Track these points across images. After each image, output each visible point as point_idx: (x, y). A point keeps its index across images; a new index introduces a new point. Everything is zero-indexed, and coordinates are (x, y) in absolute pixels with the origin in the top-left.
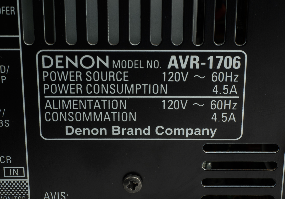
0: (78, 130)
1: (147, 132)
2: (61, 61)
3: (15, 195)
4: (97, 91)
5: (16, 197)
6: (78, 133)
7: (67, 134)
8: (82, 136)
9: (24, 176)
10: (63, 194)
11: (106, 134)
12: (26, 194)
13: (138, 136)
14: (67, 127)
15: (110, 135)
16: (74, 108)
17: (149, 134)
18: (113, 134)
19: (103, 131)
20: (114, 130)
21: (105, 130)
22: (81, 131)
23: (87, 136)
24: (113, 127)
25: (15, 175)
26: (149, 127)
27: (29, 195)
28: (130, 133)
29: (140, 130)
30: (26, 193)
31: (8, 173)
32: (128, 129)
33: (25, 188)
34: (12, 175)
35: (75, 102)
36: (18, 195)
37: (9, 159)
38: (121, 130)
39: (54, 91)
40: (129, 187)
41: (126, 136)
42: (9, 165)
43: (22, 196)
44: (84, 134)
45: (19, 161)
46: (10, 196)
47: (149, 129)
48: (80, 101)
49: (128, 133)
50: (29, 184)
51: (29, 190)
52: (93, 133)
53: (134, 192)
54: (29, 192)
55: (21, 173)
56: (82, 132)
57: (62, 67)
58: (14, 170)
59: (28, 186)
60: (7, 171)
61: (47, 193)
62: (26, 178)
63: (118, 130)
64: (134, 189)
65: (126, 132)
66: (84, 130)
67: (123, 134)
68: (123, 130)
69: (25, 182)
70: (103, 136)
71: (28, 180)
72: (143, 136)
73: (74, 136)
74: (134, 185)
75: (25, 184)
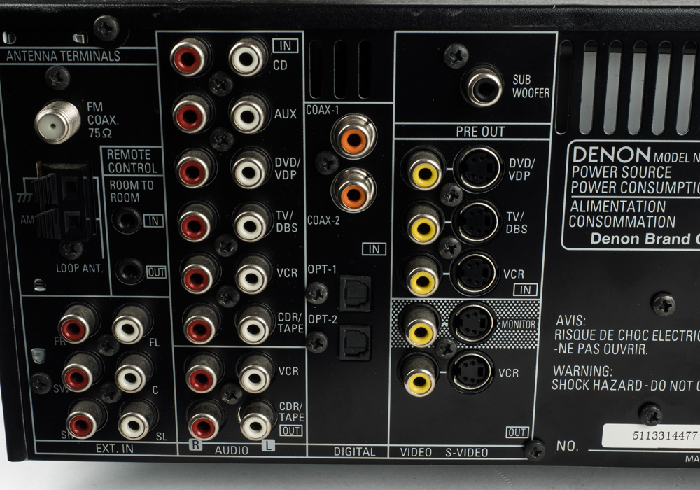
0: (606, 238)
1: (686, 240)
2: (595, 154)
3: (523, 319)
4: (632, 190)
5: (524, 321)
6: (606, 241)
7: (593, 242)
8: (609, 246)
9: (536, 295)
10: (579, 318)
11: (638, 243)
12: (536, 318)
13: (676, 246)
14: (593, 234)
15: (642, 244)
16: (604, 211)
17: (688, 243)
18: (647, 243)
19: (635, 239)
20: (647, 238)
21: (637, 237)
22: (609, 239)
23: (615, 246)
24: (648, 234)
25: (527, 293)
26: (689, 235)
27: (539, 318)
28: (666, 242)
29: (679, 238)
30: (536, 316)
31: (518, 292)
32: (665, 238)
33: (536, 310)
34: (523, 294)
35: (606, 203)
36: (527, 319)
37: (521, 273)
38: (656, 238)
39: (583, 190)
40: (661, 308)
41: (661, 246)
42: (521, 280)
43: (532, 319)
44: (613, 243)
45: (532, 276)
46: (517, 320)
47: (689, 237)
48: (612, 202)
49: (664, 243)
50: (541, 305)
51: (540, 313)
52: (623, 242)
53: (667, 314)
54: (540, 316)
55: (533, 292)
56: (610, 241)
57: (596, 161)
58: (525, 287)
59: (540, 308)
60: (518, 288)
61: (561, 316)
62: (538, 297)
63: (653, 238)
64: (666, 311)
65: (661, 240)
66: (613, 237)
67: (658, 243)
68: (659, 238)
69: (537, 302)
70: (635, 246)
71: (540, 301)
72: (681, 246)
73: (601, 245)
74: (667, 306)
75: (537, 305)
